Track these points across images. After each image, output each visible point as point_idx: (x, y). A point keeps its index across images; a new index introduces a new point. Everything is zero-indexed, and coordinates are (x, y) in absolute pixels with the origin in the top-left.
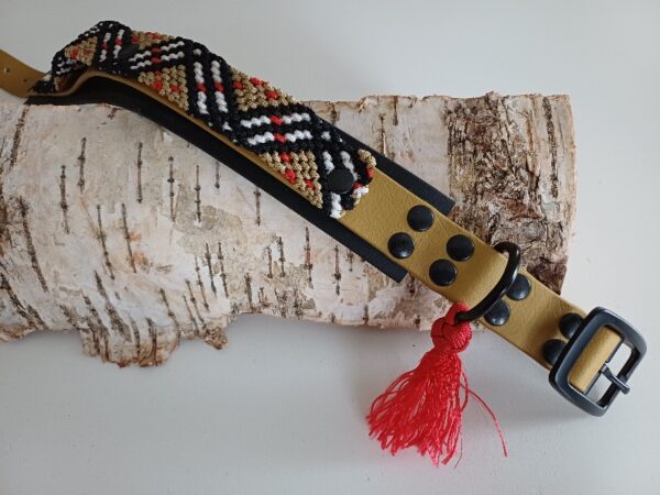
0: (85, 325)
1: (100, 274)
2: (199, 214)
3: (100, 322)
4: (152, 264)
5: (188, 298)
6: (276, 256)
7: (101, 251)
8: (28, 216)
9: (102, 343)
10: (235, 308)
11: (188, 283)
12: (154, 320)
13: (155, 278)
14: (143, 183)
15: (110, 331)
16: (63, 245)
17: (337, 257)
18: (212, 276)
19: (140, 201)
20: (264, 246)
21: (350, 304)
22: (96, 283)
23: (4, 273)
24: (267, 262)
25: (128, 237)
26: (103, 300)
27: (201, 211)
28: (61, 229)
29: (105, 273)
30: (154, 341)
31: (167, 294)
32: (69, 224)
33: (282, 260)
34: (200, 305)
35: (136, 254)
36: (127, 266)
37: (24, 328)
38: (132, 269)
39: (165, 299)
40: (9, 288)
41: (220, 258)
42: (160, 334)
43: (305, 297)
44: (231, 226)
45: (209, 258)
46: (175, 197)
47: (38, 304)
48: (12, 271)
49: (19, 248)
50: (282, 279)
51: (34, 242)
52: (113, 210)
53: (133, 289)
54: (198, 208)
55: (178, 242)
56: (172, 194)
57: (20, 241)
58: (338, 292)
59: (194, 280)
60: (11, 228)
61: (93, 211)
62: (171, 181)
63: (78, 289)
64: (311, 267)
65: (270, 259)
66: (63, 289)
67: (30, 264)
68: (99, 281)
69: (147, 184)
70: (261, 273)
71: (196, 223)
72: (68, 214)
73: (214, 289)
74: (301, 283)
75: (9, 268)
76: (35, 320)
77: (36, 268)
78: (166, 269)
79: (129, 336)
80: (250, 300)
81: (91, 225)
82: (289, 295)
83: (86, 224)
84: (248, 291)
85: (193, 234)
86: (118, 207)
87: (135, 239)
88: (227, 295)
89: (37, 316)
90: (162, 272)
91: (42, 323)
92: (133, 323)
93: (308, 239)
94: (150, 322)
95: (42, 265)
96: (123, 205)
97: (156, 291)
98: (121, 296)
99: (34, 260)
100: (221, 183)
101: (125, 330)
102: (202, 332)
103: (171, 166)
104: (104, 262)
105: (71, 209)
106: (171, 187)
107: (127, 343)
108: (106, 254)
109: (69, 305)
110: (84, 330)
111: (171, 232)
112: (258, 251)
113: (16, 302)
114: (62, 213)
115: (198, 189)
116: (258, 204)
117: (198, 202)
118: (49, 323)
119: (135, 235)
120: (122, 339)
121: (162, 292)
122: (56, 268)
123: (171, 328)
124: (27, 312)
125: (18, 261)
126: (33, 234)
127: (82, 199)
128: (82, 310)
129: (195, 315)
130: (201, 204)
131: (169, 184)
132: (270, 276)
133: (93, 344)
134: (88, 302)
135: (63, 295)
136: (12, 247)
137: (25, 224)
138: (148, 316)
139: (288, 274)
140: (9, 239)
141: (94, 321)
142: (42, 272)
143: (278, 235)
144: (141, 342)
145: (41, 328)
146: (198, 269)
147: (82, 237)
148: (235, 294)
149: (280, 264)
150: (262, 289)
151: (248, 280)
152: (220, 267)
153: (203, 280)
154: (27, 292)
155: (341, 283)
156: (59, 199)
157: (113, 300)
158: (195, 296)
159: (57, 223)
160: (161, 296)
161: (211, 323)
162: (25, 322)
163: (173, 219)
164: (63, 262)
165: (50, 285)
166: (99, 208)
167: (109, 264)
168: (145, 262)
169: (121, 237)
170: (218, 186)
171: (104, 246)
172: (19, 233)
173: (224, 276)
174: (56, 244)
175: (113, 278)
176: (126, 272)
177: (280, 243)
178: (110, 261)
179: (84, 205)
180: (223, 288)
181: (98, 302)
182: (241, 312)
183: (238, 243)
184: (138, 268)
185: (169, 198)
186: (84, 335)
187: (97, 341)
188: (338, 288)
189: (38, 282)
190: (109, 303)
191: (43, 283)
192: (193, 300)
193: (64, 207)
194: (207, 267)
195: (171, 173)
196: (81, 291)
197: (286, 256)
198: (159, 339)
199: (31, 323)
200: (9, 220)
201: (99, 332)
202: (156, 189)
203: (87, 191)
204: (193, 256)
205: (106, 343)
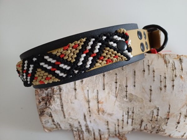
0: (76, 130)
1: (86, 114)
2: (126, 96)
3: (82, 129)
4: (106, 113)
5: (117, 125)
6: (155, 114)
7: (87, 106)
8: (61, 92)
9: (81, 136)
10: (133, 129)
11: (118, 120)
12: (101, 130)
13: (106, 117)
14: (105, 83)
15: (85, 132)
16: (74, 103)
17: (180, 116)
18: (128, 118)
19: (104, 89)
20: (151, 110)
21: (179, 132)
22: (84, 117)
23: (51, 112)
24: (151, 116)
25: (98, 102)
26: (85, 123)
27: (128, 95)
28: (73, 97)
29: (88, 114)
30: (100, 137)
31: (110, 123)
32: (77, 96)
33: (157, 115)
34: (120, 127)
35: (100, 108)
36: (96, 112)
37: (53, 128)
38: (98, 114)
39: (108, 124)
40: (52, 117)
41: (133, 113)
42: (103, 135)
43: (162, 128)
44: (139, 101)
45: (128, 112)
46: (117, 89)
47: (61, 122)
48: (54, 111)
49: (57, 103)
50: (156, 122)
51: (63, 101)
52: (93, 92)
53: (97, 120)
54: (126, 94)
55: (117, 106)
56: (116, 88)
57: (58, 101)
58: (176, 128)
59: (121, 119)
60: (55, 96)
61: (86, 92)
62: (116, 83)
63: (77, 118)
64: (168, 119)
65: (153, 115)
66: (71, 118)
67: (61, 109)
68: (85, 116)
69: (107, 83)
70: (148, 119)
71: (125, 99)
72: (76, 92)
73: (128, 123)
74: (163, 124)
75: (53, 110)
76: (58, 127)
77: (63, 111)
78: (111, 115)
79: (91, 134)
80: (141, 127)
81: (85, 97)
82: (156, 127)
83: (83, 96)
84: (141, 125)
85: (124, 103)
86: (95, 91)
87: (100, 103)
88: (132, 125)
89: (59, 125)
90: (109, 116)
91: (60, 127)
92: (93, 130)
93: (169, 109)
94: (100, 130)
95: (65, 109)
96: (97, 91)
97: (105, 121)
98: (92, 122)
99: (62, 108)
100: (136, 85)
101: (90, 132)
102: (118, 135)
103: (116, 77)
104: (88, 110)
105: (77, 90)
106: (116, 85)
107: (90, 137)
108: (89, 107)
109: (72, 123)
110: (75, 131)
111: (115, 102)
112: (149, 112)
113: (53, 121)
114: (74, 92)
115: (127, 86)
116: (151, 94)
117: (127, 91)
118: (63, 128)
119: (101, 102)
120: (89, 135)
121: (108, 122)
122: (70, 111)
123: (107, 133)
124: (56, 124)
125: (56, 108)
126: (63, 99)
127: (82, 87)
128: (76, 125)
129: (117, 130)
130: (128, 93)
131: (115, 84)
132: (151, 121)
133: (78, 136)
134: (79, 123)
135: (71, 120)
136: (55, 102)
137: (60, 95)
138: (100, 129)
139: (158, 120)
140: (54, 100)
141: (80, 129)
142: (65, 112)
143: (157, 106)
144: (96, 137)
145: (60, 129)
146: (123, 116)
147: (81, 101)
148: (135, 125)
149: (156, 117)
150: (146, 125)
151: (142, 121)
152: (132, 116)
153: (124, 119)
154: (58, 118)
155: (179, 125)
156: (74, 87)
157: (88, 123)
158: (119, 124)
159: (72, 95)
160: (107, 123)
161: (122, 132)
162: (55, 127)
163: (116, 97)
164: (73, 109)
165: (67, 116)
166: (88, 91)
167: (90, 111)
168: (103, 111)
169: (96, 102)
170: (135, 86)
171: (89, 105)
172: (58, 98)
173: (133, 119)
174: (71, 103)
175: (90, 116)
176: (95, 114)
177: (158, 110)
178: (90, 110)
179: (83, 89)
180: (131, 123)
181: (83, 123)
182: (135, 131)
183: (141, 108)
184: (100, 113)
185: (115, 89)
186: (75, 133)
187: (79, 135)
188: (177, 126)
189: (62, 115)
190: (87, 124)
191: (64, 116)
192: (118, 125)
193: (75, 89)
194: (127, 116)
195: (116, 80)
196: (78, 119)
197: (159, 114)
198: (102, 136)
199: (57, 127)
200: (55, 93)
201: (80, 132)
202: (110, 85)
203: (84, 84)
204: (122, 111)
205: (83, 136)
